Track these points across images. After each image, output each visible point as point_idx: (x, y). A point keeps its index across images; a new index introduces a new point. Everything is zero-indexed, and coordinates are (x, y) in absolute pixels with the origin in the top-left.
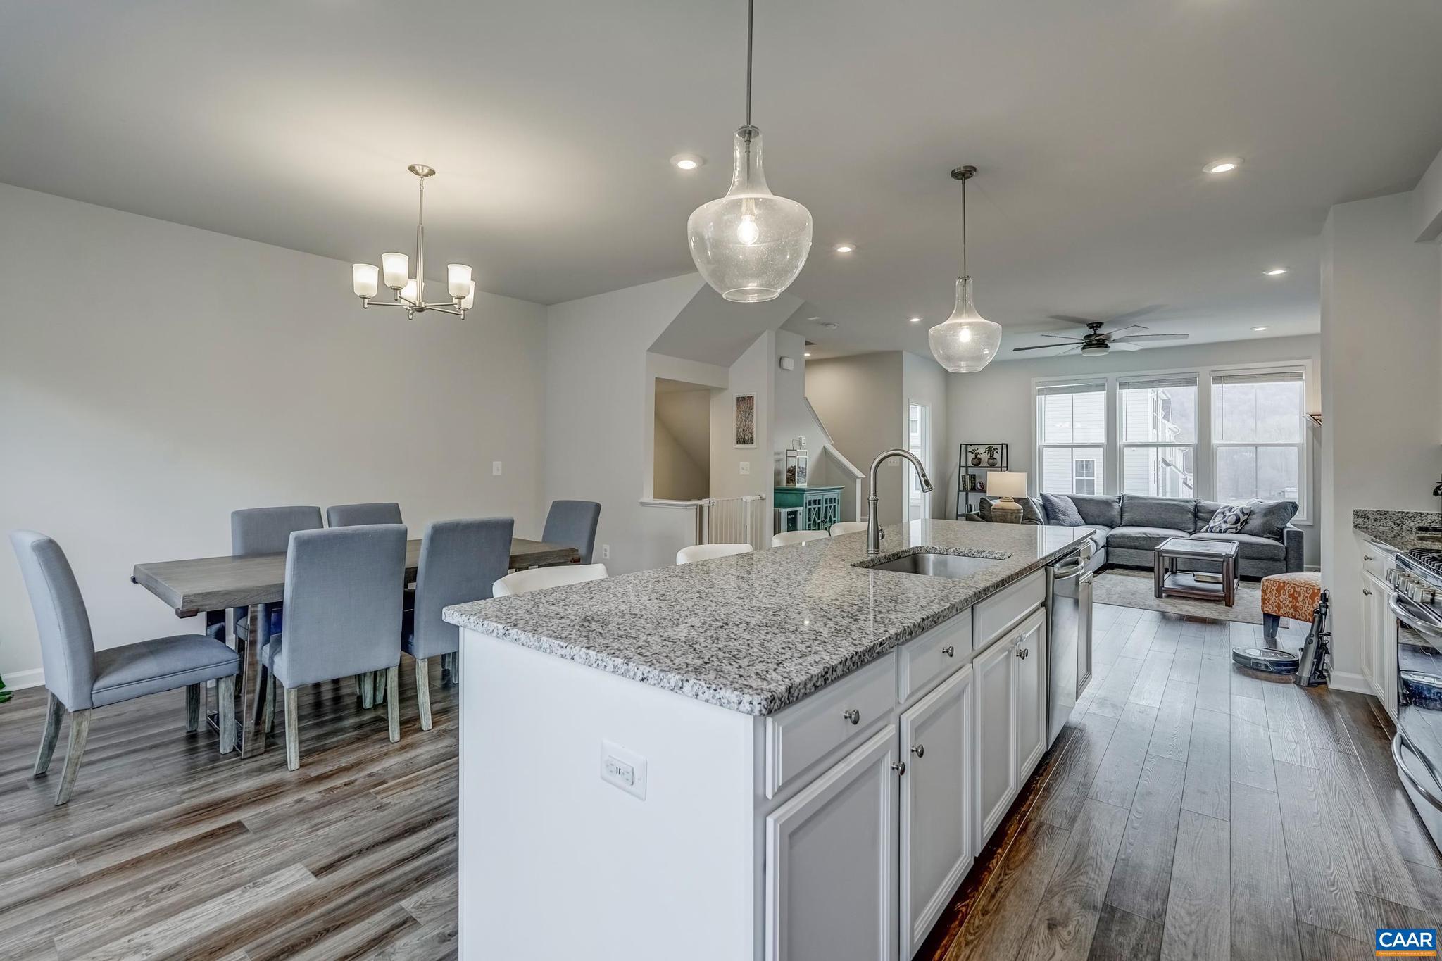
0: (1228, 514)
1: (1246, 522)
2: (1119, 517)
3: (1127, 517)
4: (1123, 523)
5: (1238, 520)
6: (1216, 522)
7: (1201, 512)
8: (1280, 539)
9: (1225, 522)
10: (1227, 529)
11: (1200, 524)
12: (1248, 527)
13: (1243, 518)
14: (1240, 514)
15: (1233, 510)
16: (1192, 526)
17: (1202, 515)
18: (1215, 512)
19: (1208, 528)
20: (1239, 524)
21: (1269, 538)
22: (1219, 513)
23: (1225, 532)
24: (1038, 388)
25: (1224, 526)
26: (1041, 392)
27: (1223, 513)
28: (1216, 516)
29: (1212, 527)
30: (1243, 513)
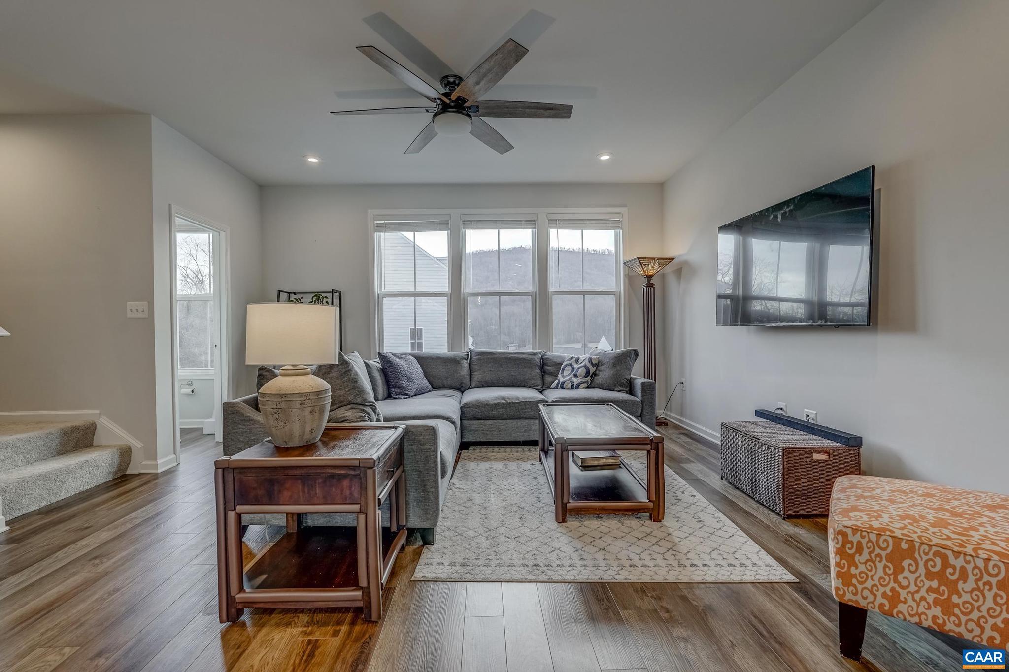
0: (576, 366)
1: (595, 374)
2: (468, 377)
3: (477, 376)
4: (473, 385)
5: (588, 372)
6: (565, 376)
7: (547, 366)
8: (631, 392)
9: (576, 376)
10: (579, 384)
11: (548, 378)
12: (599, 379)
13: (592, 370)
14: (589, 365)
15: (580, 362)
16: (540, 382)
17: (549, 368)
18: (561, 364)
19: (558, 384)
20: (589, 378)
21: (619, 391)
22: (566, 365)
23: (577, 388)
24: (375, 222)
25: (576, 381)
26: (380, 228)
27: (571, 365)
28: (563, 370)
29: (563, 383)
30: (592, 364)
